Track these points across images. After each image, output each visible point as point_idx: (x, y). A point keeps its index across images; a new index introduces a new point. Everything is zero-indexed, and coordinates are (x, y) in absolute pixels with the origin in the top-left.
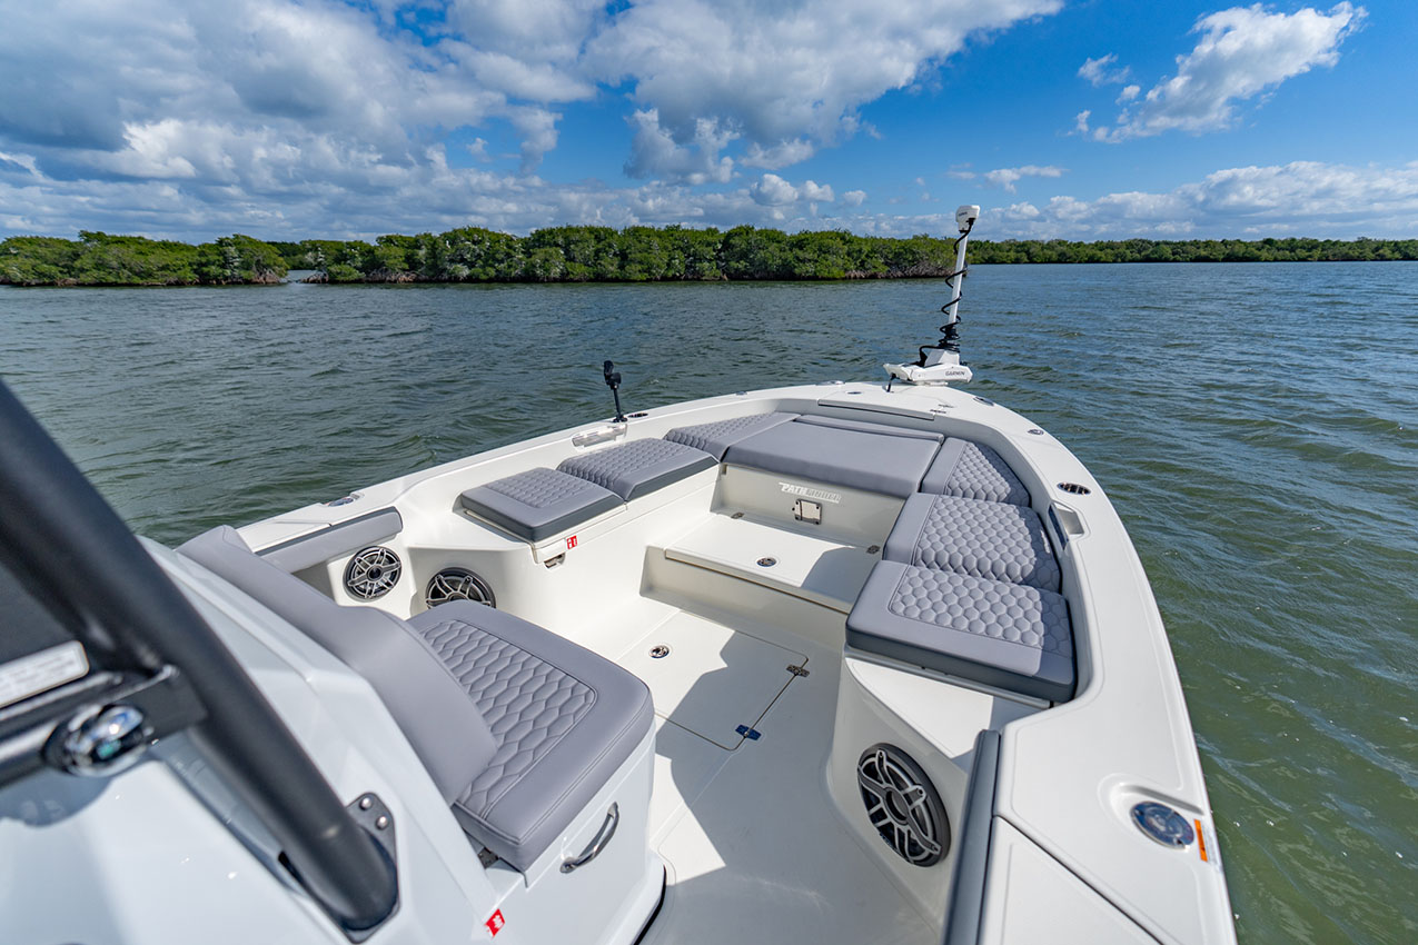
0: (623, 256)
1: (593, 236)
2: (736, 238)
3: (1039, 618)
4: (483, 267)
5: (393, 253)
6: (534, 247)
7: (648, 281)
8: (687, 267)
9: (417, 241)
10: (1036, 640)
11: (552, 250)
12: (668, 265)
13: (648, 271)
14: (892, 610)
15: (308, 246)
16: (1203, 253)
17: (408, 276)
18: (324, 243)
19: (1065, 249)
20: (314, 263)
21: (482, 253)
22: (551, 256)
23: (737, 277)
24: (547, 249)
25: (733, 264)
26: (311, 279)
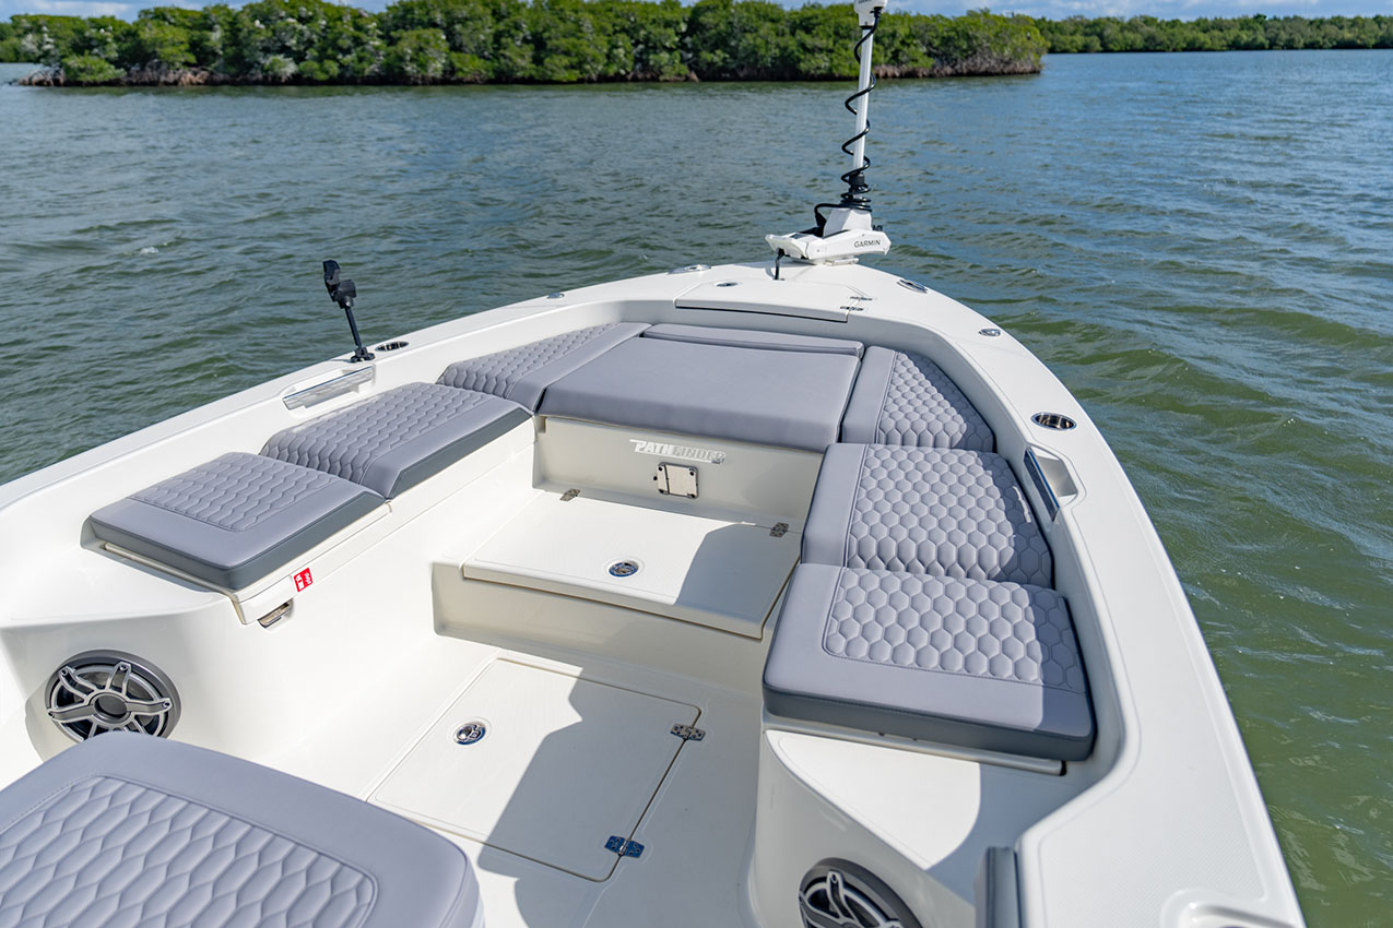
0: (538, 43)
1: (489, 11)
2: (709, 14)
3: (1033, 637)
4: (320, 60)
5: (170, 37)
6: (397, 28)
7: (580, 81)
8: (637, 60)
9: (206, 17)
10: (1034, 672)
11: (428, 33)
12: (608, 56)
13: (579, 66)
14: (827, 648)
15: (26, 24)
16: (1348, 35)
17: (195, 74)
18: (51, 20)
19: (1153, 30)
20: (38, 53)
21: (315, 37)
22: (428, 43)
23: (711, 75)
24: (419, 31)
25: (706, 56)
26: (35, 79)
